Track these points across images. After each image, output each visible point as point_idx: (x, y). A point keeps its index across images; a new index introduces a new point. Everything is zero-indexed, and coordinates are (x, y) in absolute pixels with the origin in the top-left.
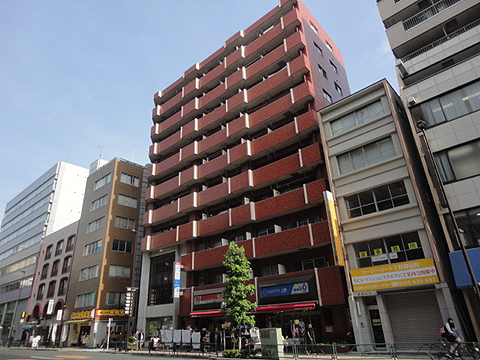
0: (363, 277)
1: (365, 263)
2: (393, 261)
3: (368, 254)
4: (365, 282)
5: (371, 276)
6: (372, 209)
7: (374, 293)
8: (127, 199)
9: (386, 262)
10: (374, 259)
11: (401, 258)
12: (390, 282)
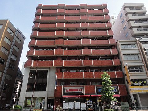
0: (134, 89)
1: (133, 85)
2: (140, 85)
3: (133, 83)
4: (134, 90)
5: (136, 89)
6: (134, 71)
7: (137, 93)
8: (8, 40)
9: (138, 85)
10: (135, 84)
11: (142, 85)
12: (141, 91)
